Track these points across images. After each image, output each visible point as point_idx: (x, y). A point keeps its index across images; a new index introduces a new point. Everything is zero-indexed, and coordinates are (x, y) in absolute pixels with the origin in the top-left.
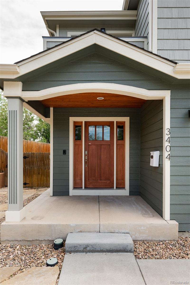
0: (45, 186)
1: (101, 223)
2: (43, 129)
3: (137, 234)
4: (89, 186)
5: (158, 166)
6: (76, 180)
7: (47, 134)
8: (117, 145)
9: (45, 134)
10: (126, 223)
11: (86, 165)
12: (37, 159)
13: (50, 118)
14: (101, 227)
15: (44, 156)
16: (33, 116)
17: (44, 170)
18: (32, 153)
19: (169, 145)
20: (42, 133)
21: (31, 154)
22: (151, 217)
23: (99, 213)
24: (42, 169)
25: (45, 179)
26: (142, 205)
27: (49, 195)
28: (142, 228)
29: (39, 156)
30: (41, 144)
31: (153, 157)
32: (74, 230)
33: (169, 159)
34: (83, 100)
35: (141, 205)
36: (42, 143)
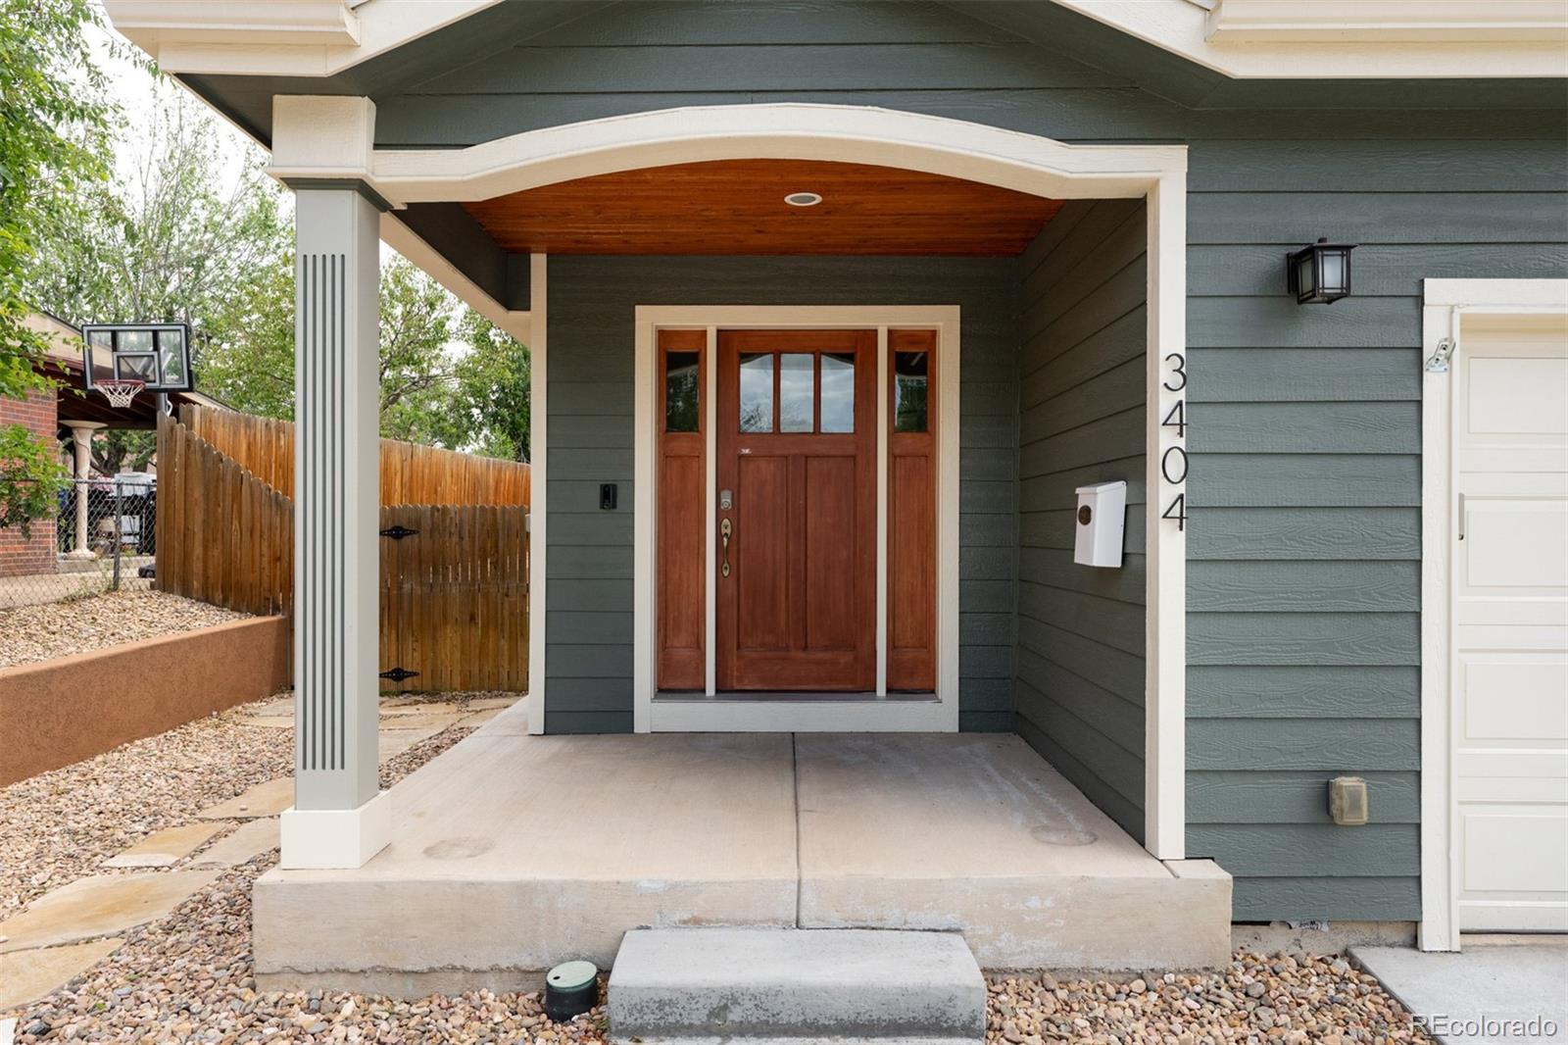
0: (506, 687)
1: (807, 876)
2: (494, 388)
3: (1003, 937)
4: (740, 679)
5: (1119, 565)
6: (672, 647)
7: (518, 416)
8: (893, 457)
9: (505, 412)
10: (943, 877)
11: (726, 565)
12: (461, 538)
13: (529, 309)
14: (808, 897)
15: (500, 527)
16: (443, 314)
17: (499, 602)
18: (433, 507)
19: (1182, 443)
20: (491, 409)
21: (429, 513)
22: (1081, 844)
23: (797, 821)
24: (486, 596)
25: (506, 647)
26: (1030, 784)
27: (526, 729)
28: (1034, 902)
29: (474, 527)
30: (488, 466)
31: (1092, 514)
32: (660, 913)
33: (1178, 520)
34: (707, 209)
35: (1024, 779)
36: (488, 461)
